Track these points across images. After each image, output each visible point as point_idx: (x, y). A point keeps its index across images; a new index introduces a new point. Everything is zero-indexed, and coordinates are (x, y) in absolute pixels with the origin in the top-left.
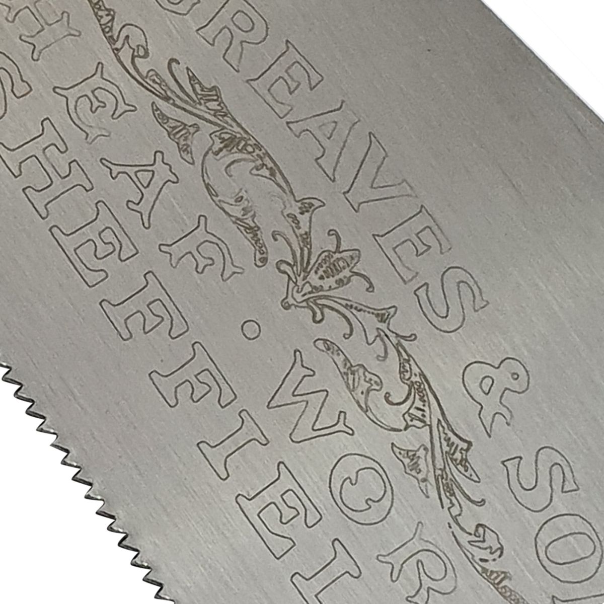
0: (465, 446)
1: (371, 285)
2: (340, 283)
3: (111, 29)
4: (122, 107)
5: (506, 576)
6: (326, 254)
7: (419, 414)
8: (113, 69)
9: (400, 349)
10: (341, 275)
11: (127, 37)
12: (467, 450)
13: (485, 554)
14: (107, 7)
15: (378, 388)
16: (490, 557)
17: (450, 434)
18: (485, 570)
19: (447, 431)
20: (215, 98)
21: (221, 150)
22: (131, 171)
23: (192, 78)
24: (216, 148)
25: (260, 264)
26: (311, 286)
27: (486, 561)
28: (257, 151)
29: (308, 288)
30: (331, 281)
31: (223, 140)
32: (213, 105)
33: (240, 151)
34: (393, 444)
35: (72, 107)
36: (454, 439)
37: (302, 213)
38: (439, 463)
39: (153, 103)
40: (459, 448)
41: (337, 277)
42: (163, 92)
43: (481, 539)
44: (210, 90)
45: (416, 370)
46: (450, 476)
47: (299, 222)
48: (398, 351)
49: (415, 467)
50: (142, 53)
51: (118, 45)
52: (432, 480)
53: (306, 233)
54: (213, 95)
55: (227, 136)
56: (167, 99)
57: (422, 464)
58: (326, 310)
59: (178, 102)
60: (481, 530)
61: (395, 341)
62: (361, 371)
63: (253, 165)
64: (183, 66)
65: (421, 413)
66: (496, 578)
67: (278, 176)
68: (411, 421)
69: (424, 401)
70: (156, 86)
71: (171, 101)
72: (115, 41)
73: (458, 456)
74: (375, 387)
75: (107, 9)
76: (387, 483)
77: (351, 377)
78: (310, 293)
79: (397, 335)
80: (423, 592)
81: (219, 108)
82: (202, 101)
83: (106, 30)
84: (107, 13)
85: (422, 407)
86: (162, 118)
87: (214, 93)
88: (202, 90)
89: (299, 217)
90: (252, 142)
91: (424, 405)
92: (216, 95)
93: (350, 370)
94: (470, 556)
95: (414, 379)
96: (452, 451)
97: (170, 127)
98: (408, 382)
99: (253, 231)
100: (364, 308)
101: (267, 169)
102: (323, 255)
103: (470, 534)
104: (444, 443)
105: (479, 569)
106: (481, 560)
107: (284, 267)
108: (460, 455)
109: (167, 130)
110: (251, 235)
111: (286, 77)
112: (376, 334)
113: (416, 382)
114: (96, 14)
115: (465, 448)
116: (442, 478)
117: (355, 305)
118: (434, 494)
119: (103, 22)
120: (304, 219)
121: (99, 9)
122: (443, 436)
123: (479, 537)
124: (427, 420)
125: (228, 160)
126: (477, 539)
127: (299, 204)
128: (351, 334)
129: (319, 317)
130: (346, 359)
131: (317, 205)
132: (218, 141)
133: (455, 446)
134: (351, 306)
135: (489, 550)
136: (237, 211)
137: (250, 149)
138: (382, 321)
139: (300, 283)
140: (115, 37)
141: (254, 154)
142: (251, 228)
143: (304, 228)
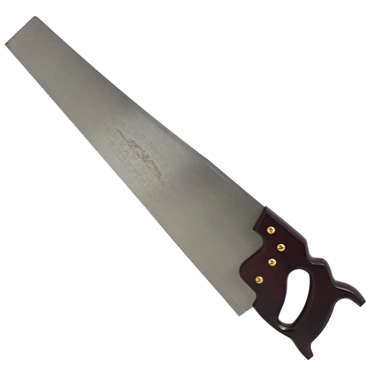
1: (151, 158)
4: (124, 145)
6: (146, 156)
9: (154, 164)
11: (125, 137)
15: (152, 169)
22: (126, 151)
27: (163, 184)
29: (144, 160)
30: (147, 159)
31: (135, 146)
34: (153, 174)
42: (129, 142)
45: (156, 166)
47: (143, 153)
49: (156, 176)
58: (146, 162)
64: (131, 139)
68: (155, 171)
69: (157, 169)
73: (160, 174)
76: (153, 178)
77: (149, 168)
82: (133, 142)
90: (138, 146)
99: (138, 155)
101: (140, 148)
107: (142, 158)
109: (129, 146)
111: (141, 138)
119: (122, 136)
122: (158, 172)
128: (149, 164)
131: (145, 151)
134: (149, 161)
138: (152, 162)
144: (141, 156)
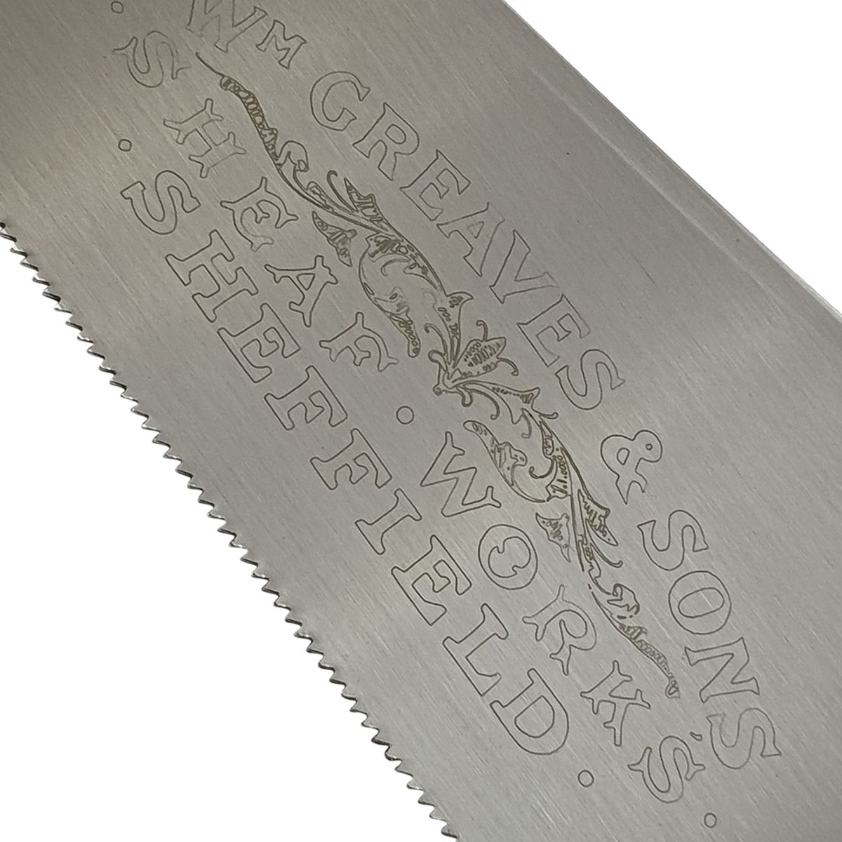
0: (603, 513)
1: (516, 369)
2: (487, 369)
3: (274, 147)
4: (284, 217)
5: (642, 630)
6: (474, 342)
7: (561, 485)
8: (276, 184)
9: (544, 427)
10: (488, 362)
11: (289, 153)
12: (605, 517)
13: (623, 612)
14: (270, 126)
15: (523, 463)
16: (628, 614)
17: (590, 503)
18: (622, 626)
19: (586, 500)
20: (371, 205)
21: (377, 252)
22: (293, 275)
23: (350, 188)
24: (372, 250)
25: (414, 355)
26: (460, 372)
27: (625, 618)
28: (410, 252)
29: (457, 375)
30: (479, 368)
31: (378, 243)
32: (370, 212)
33: (395, 252)
34: (537, 514)
35: (237, 218)
36: (593, 507)
37: (452, 307)
38: (580, 531)
39: (314, 212)
40: (598, 516)
41: (484, 364)
42: (323, 202)
43: (619, 598)
44: (366, 198)
45: (557, 445)
46: (590, 541)
47: (449, 315)
48: (542, 429)
49: (558, 534)
50: (303, 167)
51: (281, 160)
52: (573, 545)
53: (456, 325)
54: (369, 203)
55: (382, 239)
56: (326, 207)
57: (564, 530)
58: (474, 394)
59: (337, 210)
60: (618, 589)
61: (538, 420)
62: (507, 448)
63: (406, 264)
64: (341, 178)
65: (563, 484)
66: (633, 633)
67: (430, 274)
68: (554, 492)
69: (566, 474)
70: (316, 197)
71: (330, 210)
72: (277, 158)
73: (597, 522)
74: (520, 462)
75: (269, 129)
76: (531, 551)
77: (498, 454)
78: (460, 379)
79: (541, 414)
80: (566, 649)
81: (375, 214)
82: (359, 209)
83: (270, 147)
84: (270, 131)
85: (564, 479)
86: (321, 225)
87: (370, 200)
88: (359, 199)
89: (450, 310)
90: (405, 244)
91: (566, 477)
92: (372, 202)
93: (497, 448)
94: (609, 614)
95: (556, 454)
96: (591, 518)
97: (330, 234)
98: (551, 457)
99: (407, 324)
100: (509, 391)
101: (419, 267)
102: (471, 345)
103: (608, 594)
104: (584, 511)
105: (617, 625)
106: (619, 617)
107: (435, 357)
108: (599, 522)
109: (327, 236)
110: (405, 329)
111: (435, 182)
112: (521, 413)
113: (558, 456)
114: (260, 134)
115: (604, 514)
116: (583, 543)
117: (501, 388)
118: (575, 558)
119: (266, 140)
120: (453, 312)
121: (263, 128)
122: (583, 504)
123: (617, 596)
124: (568, 490)
125: (383, 261)
126: (615, 598)
127: (449, 299)
128: (497, 416)
129: (468, 401)
130: (494, 438)
131: (465, 299)
132: (373, 243)
133: (594, 512)
134: (498, 389)
135: (626, 607)
136: (391, 307)
137: (403, 250)
138: (527, 402)
139: (451, 370)
140: (278, 154)
141: (408, 255)
142: (405, 322)
143: (454, 321)
144: (430, 342)
